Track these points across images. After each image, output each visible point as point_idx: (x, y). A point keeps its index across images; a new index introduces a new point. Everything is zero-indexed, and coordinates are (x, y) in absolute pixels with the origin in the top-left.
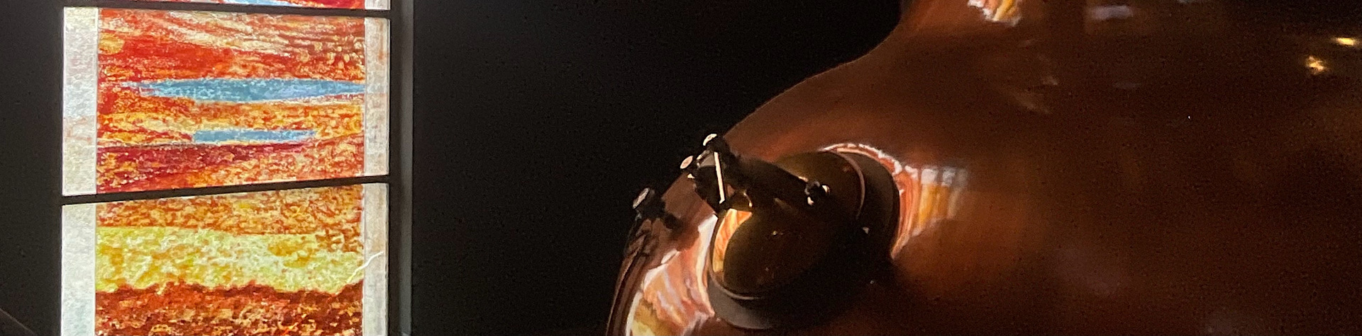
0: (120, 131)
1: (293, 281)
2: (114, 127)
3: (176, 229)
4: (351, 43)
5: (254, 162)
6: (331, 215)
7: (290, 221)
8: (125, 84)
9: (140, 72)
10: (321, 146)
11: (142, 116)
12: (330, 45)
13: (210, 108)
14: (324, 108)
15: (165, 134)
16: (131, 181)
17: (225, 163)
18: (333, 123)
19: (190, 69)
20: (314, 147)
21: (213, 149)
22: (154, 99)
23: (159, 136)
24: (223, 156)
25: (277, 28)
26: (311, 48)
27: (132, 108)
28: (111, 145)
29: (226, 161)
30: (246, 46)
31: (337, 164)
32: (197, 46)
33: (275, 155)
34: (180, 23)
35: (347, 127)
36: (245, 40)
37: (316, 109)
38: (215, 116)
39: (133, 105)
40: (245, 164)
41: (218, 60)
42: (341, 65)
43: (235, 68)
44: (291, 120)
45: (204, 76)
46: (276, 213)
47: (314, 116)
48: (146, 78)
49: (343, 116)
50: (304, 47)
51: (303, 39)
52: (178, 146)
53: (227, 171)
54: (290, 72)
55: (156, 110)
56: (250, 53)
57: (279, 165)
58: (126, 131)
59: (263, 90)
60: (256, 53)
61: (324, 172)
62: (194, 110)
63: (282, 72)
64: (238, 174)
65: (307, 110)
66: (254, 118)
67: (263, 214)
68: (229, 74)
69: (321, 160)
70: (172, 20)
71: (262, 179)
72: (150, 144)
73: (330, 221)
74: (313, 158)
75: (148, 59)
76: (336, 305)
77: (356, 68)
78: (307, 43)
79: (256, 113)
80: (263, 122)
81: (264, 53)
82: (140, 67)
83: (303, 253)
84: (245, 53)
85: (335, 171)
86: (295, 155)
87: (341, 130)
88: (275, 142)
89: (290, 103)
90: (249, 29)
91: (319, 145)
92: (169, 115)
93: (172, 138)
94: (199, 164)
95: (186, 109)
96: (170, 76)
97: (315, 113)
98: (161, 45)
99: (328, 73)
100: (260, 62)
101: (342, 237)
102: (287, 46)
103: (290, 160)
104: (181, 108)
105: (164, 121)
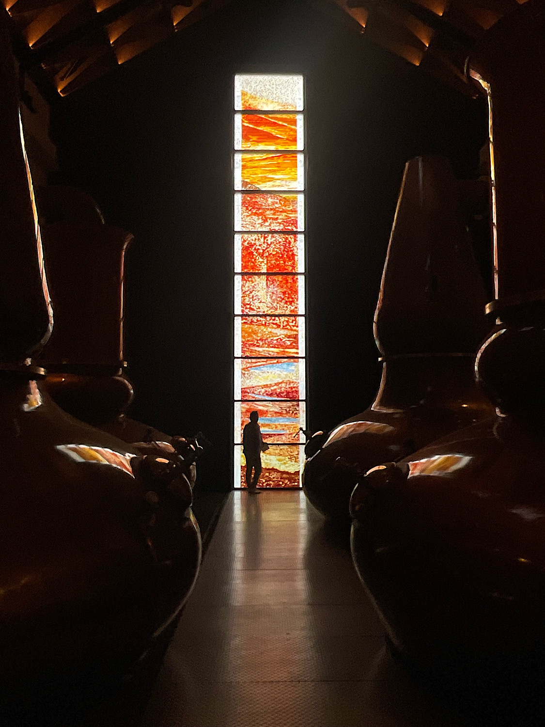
1: (282, 468)
4: (296, 408)
5: (273, 438)
6: (291, 452)
7: (281, 453)
10: (289, 435)
12: (291, 409)
18: (292, 429)
20: (287, 435)
25: (278, 405)
26: (286, 410)
30: (271, 410)
31: (293, 440)
33: (278, 436)
34: (256, 404)
35: (295, 430)
36: (271, 408)
37: (288, 425)
38: (265, 427)
40: (271, 438)
42: (293, 414)
43: (268, 415)
44: (282, 428)
46: (278, 451)
47: (287, 427)
49: (294, 427)
51: (284, 408)
54: (281, 416)
57: (279, 439)
59: (275, 420)
60: (273, 411)
61: (290, 441)
63: (279, 416)
65: (285, 425)
67: (276, 451)
69: (289, 438)
71: (275, 442)
73: (291, 454)
74: (287, 438)
76: (293, 476)
77: (298, 414)
80: (275, 428)
81: (275, 411)
83: (285, 462)
86: (283, 437)
88: (278, 433)
89: (281, 424)
90: (272, 406)
99: (291, 416)
100: (274, 413)
101: (294, 458)
102: (280, 409)
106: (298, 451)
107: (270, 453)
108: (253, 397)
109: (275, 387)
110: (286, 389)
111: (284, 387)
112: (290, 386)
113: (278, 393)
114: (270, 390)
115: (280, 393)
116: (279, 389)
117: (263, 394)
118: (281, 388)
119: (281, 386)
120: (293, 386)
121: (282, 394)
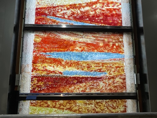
0: (39, 70)
2: (37, 68)
3: (56, 109)
4: (118, 39)
5: (84, 84)
8: (41, 53)
9: (46, 49)
10: (109, 79)
11: (46, 65)
13: (69, 63)
14: (109, 63)
15: (54, 72)
16: (42, 89)
17: (74, 84)
18: (113, 70)
19: (62, 48)
20: (106, 79)
21: (69, 78)
22: (50, 59)
23: (51, 72)
24: (73, 81)
26: (103, 41)
27: (43, 62)
28: (36, 75)
29: (74, 83)
31: (116, 87)
32: (65, 40)
33: (92, 81)
35: (119, 72)
36: (81, 38)
37: (106, 64)
38: (70, 66)
39: (43, 61)
40: (81, 85)
41: (71, 45)
42: (115, 47)
43: (77, 48)
44: (97, 68)
45: (67, 51)
46: (93, 106)
47: (105, 67)
48: (48, 51)
49: (117, 67)
50: (101, 40)
51: (100, 37)
52: (58, 76)
53: (75, 87)
54: (96, 49)
55: (51, 63)
56: (82, 42)
57: (93, 86)
58: (41, 70)
59: (87, 56)
60: (84, 43)
61: (111, 89)
62: (63, 63)
63: (93, 49)
64: (78, 88)
65: (103, 64)
66: (84, 67)
67: (88, 106)
68: (75, 50)
72: (48, 75)
74: (106, 84)
75: (48, 45)
77: (120, 48)
78: (102, 39)
80: (87, 68)
81: (87, 43)
82: (46, 47)
84: (81, 42)
85: (115, 90)
86: (99, 82)
87: (116, 72)
88: (92, 76)
89: (97, 61)
91: (108, 78)
92: (55, 65)
93: (56, 73)
94: (65, 84)
95: (61, 63)
96: (56, 51)
97: (106, 65)
98: (53, 39)
100: (86, 46)
102: (95, 40)
103: (98, 84)
104: (59, 62)
105: (53, 67)
106: (125, 106)
107: (79, 110)
109: (87, 8)
110: (103, 12)
111: (100, 9)
112: (108, 8)
113: (91, 16)
114: (79, 11)
115: (93, 16)
116: (92, 11)
117: (69, 17)
118: (95, 10)
119: (96, 7)
120: (113, 7)
121: (97, 19)
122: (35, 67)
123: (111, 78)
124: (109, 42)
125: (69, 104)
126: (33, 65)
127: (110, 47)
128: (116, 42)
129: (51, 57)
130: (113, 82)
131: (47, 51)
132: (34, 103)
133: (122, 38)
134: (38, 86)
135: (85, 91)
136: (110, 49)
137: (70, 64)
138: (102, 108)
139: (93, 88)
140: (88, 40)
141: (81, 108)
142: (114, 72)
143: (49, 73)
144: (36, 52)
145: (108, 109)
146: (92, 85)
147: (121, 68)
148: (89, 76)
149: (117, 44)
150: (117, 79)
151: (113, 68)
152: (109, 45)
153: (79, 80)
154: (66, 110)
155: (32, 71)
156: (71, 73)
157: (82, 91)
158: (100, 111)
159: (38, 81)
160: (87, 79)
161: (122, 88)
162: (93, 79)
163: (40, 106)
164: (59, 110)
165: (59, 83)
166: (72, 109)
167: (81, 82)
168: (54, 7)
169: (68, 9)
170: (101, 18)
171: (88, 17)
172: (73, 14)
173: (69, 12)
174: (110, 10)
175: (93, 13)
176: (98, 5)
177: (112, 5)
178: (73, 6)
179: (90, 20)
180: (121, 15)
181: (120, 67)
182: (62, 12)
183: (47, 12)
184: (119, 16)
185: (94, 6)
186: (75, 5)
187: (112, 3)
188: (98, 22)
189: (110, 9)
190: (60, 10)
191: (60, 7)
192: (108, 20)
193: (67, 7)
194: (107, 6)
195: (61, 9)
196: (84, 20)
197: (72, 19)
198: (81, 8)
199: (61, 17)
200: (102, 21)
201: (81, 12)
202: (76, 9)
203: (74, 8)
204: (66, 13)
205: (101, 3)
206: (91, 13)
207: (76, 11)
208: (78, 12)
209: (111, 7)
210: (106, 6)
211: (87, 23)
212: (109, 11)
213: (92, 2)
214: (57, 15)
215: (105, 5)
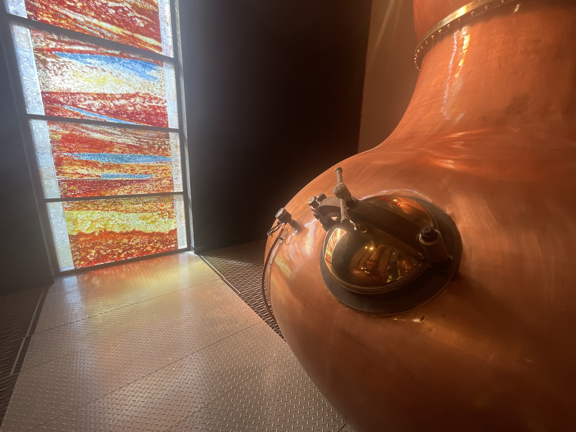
0: (67, 173)
1: (150, 229)
2: (64, 171)
3: (100, 211)
4: (164, 142)
5: (129, 186)
6: (162, 206)
7: (147, 208)
8: (65, 154)
9: (72, 149)
10: (156, 181)
11: (77, 167)
12: (155, 142)
13: (107, 165)
14: (156, 166)
15: (89, 175)
16: (76, 193)
17: (118, 187)
18: (160, 172)
19: (95, 149)
20: (153, 181)
21: (110, 181)
22: (80, 161)
23: (86, 175)
24: (116, 184)
25: (132, 134)
26: (148, 143)
27: (71, 164)
28: (64, 179)
29: (117, 186)
30: (120, 141)
31: (163, 187)
32: (97, 140)
33: (137, 184)
34: (87, 129)
35: (166, 174)
36: (119, 138)
37: (152, 167)
38: (110, 168)
39: (71, 163)
40: (125, 187)
41: (107, 146)
42: (161, 150)
43: (115, 149)
44: (143, 171)
45: (102, 152)
46: (141, 205)
47: (152, 169)
48: (75, 152)
49: (163, 170)
50: (145, 142)
51: (144, 139)
52: (95, 180)
53: (119, 190)
54: (140, 152)
55: (82, 165)
56: (121, 143)
57: (140, 188)
58: (70, 173)
59: (129, 159)
60: (124, 144)
61: (158, 190)
62: (100, 166)
63: (136, 152)
64: (123, 191)
65: (149, 167)
66: (127, 170)
67: (136, 206)
68: (114, 151)
69: (157, 186)
70: (83, 128)
71: (133, 193)
72: (82, 179)
73: (162, 208)
74: (153, 185)
75: (74, 144)
76: (167, 237)
77: (167, 151)
78: (146, 141)
79: (128, 168)
80: (131, 171)
81: (128, 144)
82: (71, 147)
83: (153, 220)
84: (120, 143)
85: (163, 190)
86: (146, 184)
87: (163, 175)
88: (137, 179)
89: (141, 164)
90: (120, 133)
91: (155, 180)
92: (88, 167)
93: (92, 176)
94: (106, 187)
95: (96, 165)
96: (87, 151)
97: (152, 168)
98: (80, 138)
99: (156, 153)
100: (126, 147)
101: (167, 213)
102: (137, 141)
103: (144, 186)
104: (95, 165)
105: (87, 170)
106: (173, 204)
107: (126, 210)
108: (77, 115)
109: (123, 102)
110: (145, 109)
111: (141, 105)
112: (150, 104)
113: (129, 112)
114: (112, 105)
115: (132, 113)
116: (130, 106)
117: (98, 110)
118: (134, 105)
119: (135, 101)
120: (157, 105)
121: (137, 116)
122: (60, 170)
123: (157, 180)
124: (154, 144)
125: (114, 205)
126: (57, 168)
127: (156, 150)
128: (162, 145)
129: (82, 158)
130: (160, 183)
131: (73, 152)
132: (69, 208)
133: (168, 141)
134: (71, 191)
135: (131, 193)
136: (155, 152)
137: (110, 167)
138: (151, 206)
139: (139, 190)
140: (129, 141)
141: (128, 208)
142: (161, 174)
143: (82, 177)
144: (58, 152)
145: (156, 207)
146: (138, 187)
147: (168, 170)
148: (134, 179)
149: (163, 147)
150: (164, 181)
151: (159, 170)
152: (154, 148)
153: (123, 183)
154: (111, 211)
155: (57, 175)
156: (112, 176)
157: (127, 193)
158: (149, 209)
159: (69, 185)
160: (131, 182)
161: (169, 188)
162: (138, 181)
163: (78, 210)
164: (103, 212)
165: (98, 186)
166: (118, 210)
167: (126, 185)
168: (72, 94)
169: (95, 99)
170: (143, 116)
171: (126, 112)
172: (104, 106)
173: (97, 104)
174: (154, 108)
175: (132, 108)
176: (138, 100)
177: (156, 101)
178: (102, 96)
179: (128, 117)
180: (166, 115)
181: (166, 170)
182: (87, 103)
183: (61, 100)
184: (165, 116)
185: (132, 100)
186: (105, 94)
187: (156, 98)
188: (139, 121)
189: (154, 106)
190: (82, 100)
191: (82, 95)
192: (152, 120)
193: (93, 96)
194: (150, 102)
195: (85, 98)
196: (120, 117)
197: (103, 113)
198: (114, 101)
199: (86, 109)
200: (144, 120)
201: (115, 105)
202: (107, 100)
203: (103, 99)
204: (93, 104)
205: (141, 97)
206: (129, 108)
207: (108, 103)
208: (110, 106)
209: (154, 104)
210: (147, 102)
211: (125, 120)
212: (152, 108)
213: (129, 94)
214: (78, 106)
215: (147, 100)
